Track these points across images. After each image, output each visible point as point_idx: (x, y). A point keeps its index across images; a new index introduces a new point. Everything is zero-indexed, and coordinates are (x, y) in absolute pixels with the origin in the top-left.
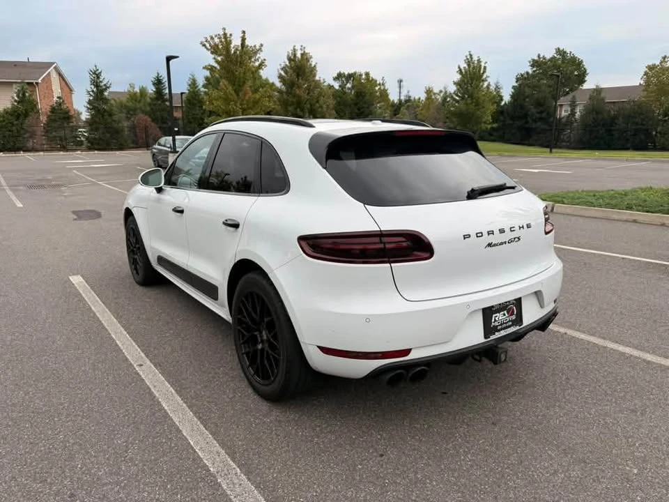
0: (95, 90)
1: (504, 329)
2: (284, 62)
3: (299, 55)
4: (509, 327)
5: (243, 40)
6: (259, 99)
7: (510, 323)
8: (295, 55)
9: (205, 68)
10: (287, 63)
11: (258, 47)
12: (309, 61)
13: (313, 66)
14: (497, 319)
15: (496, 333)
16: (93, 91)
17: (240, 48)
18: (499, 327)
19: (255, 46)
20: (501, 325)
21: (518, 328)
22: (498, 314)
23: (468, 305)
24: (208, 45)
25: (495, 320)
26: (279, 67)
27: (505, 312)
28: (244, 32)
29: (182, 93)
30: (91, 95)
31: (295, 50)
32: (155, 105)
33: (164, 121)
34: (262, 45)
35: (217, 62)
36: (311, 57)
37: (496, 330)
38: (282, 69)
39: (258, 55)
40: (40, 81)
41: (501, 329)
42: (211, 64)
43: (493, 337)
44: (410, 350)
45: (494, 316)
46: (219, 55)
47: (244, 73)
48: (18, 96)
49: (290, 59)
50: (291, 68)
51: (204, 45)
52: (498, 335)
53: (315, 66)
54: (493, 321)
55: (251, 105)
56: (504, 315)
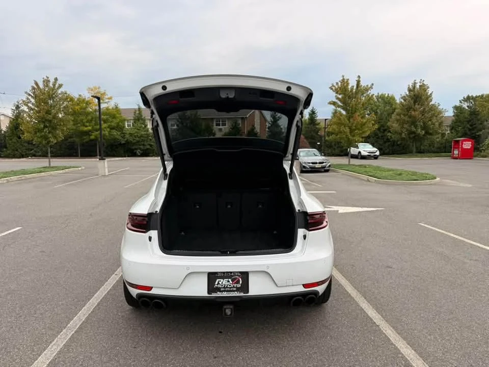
0: (273, 120)
1: (228, 291)
2: (405, 93)
3: (418, 86)
4: (234, 291)
5: (358, 82)
6: (366, 122)
7: (235, 289)
8: (414, 87)
9: (330, 103)
10: (408, 93)
11: (369, 86)
12: (426, 91)
13: (429, 94)
14: (220, 283)
15: (218, 293)
16: (271, 121)
17: (355, 88)
18: (222, 289)
19: (367, 86)
20: (224, 287)
21: (242, 294)
22: (222, 280)
23: (188, 268)
24: (334, 88)
25: (218, 283)
26: (400, 96)
27: (230, 280)
28: (359, 77)
29: (326, 120)
30: (270, 124)
31: (415, 83)
32: (308, 128)
33: (312, 138)
34: (373, 84)
35: (338, 98)
36: (428, 88)
37: (218, 290)
38: (402, 98)
39: (369, 91)
40: (247, 116)
41: (225, 291)
42: (333, 101)
43: (214, 295)
44: (152, 287)
45: (218, 280)
46: (340, 94)
47: (356, 105)
48: (232, 126)
49: (410, 90)
50: (410, 96)
51: (332, 89)
52: (219, 294)
53: (431, 94)
54: (216, 283)
55: (359, 127)
56: (228, 281)
